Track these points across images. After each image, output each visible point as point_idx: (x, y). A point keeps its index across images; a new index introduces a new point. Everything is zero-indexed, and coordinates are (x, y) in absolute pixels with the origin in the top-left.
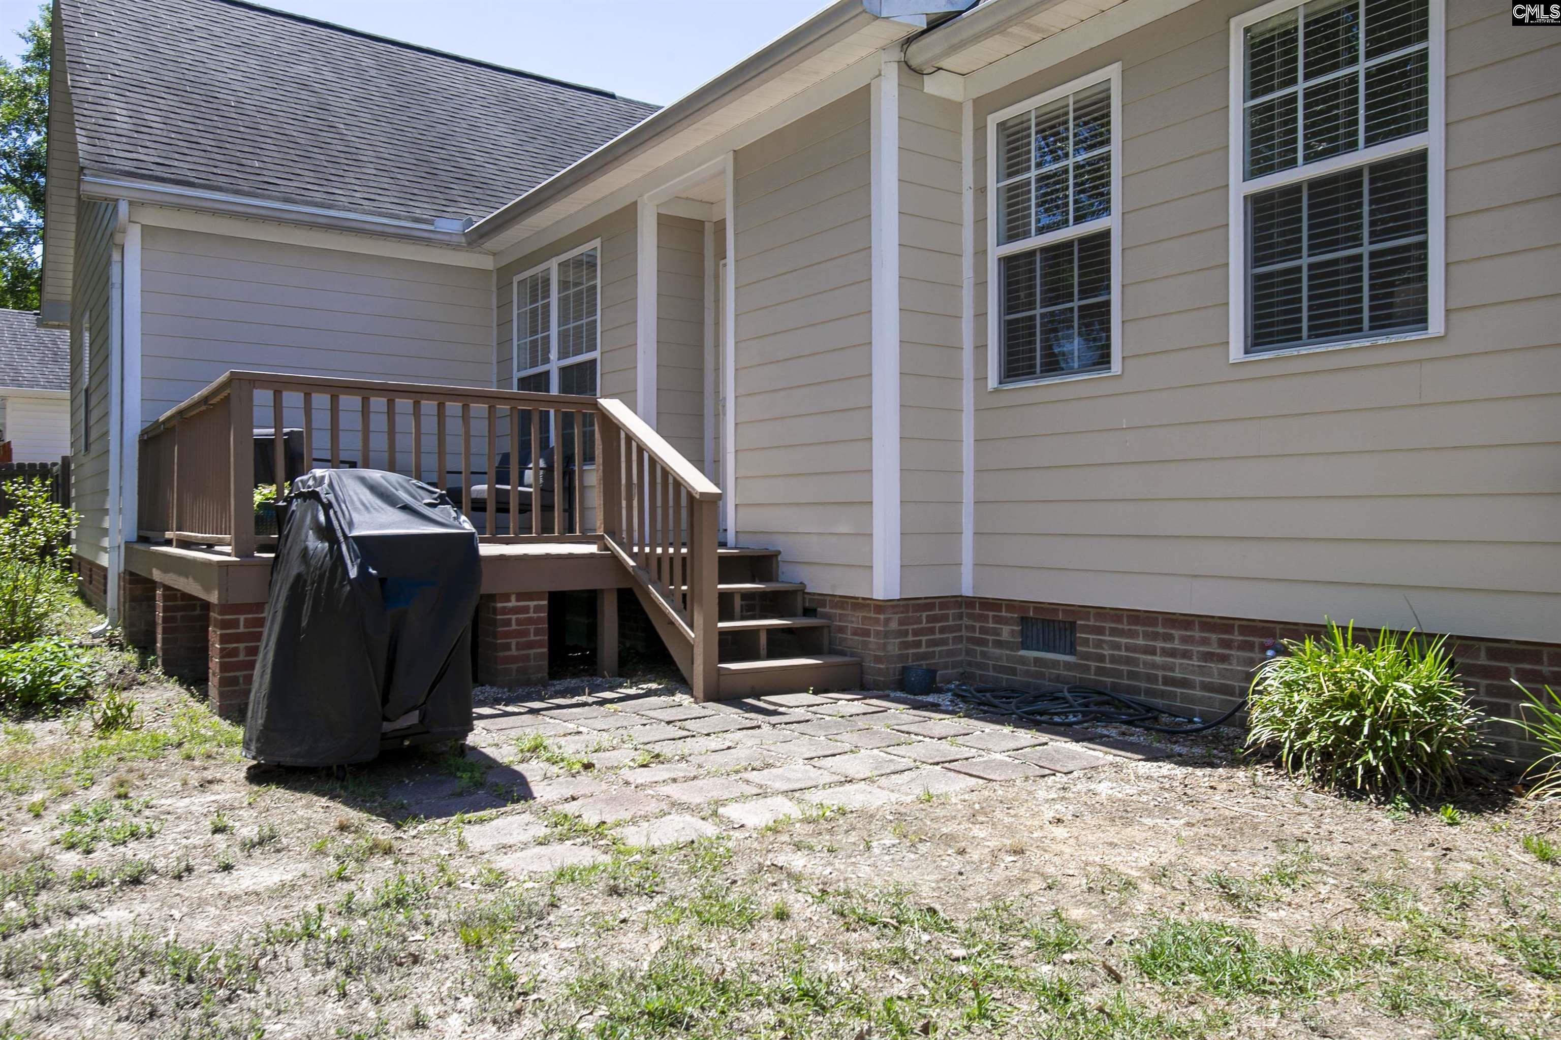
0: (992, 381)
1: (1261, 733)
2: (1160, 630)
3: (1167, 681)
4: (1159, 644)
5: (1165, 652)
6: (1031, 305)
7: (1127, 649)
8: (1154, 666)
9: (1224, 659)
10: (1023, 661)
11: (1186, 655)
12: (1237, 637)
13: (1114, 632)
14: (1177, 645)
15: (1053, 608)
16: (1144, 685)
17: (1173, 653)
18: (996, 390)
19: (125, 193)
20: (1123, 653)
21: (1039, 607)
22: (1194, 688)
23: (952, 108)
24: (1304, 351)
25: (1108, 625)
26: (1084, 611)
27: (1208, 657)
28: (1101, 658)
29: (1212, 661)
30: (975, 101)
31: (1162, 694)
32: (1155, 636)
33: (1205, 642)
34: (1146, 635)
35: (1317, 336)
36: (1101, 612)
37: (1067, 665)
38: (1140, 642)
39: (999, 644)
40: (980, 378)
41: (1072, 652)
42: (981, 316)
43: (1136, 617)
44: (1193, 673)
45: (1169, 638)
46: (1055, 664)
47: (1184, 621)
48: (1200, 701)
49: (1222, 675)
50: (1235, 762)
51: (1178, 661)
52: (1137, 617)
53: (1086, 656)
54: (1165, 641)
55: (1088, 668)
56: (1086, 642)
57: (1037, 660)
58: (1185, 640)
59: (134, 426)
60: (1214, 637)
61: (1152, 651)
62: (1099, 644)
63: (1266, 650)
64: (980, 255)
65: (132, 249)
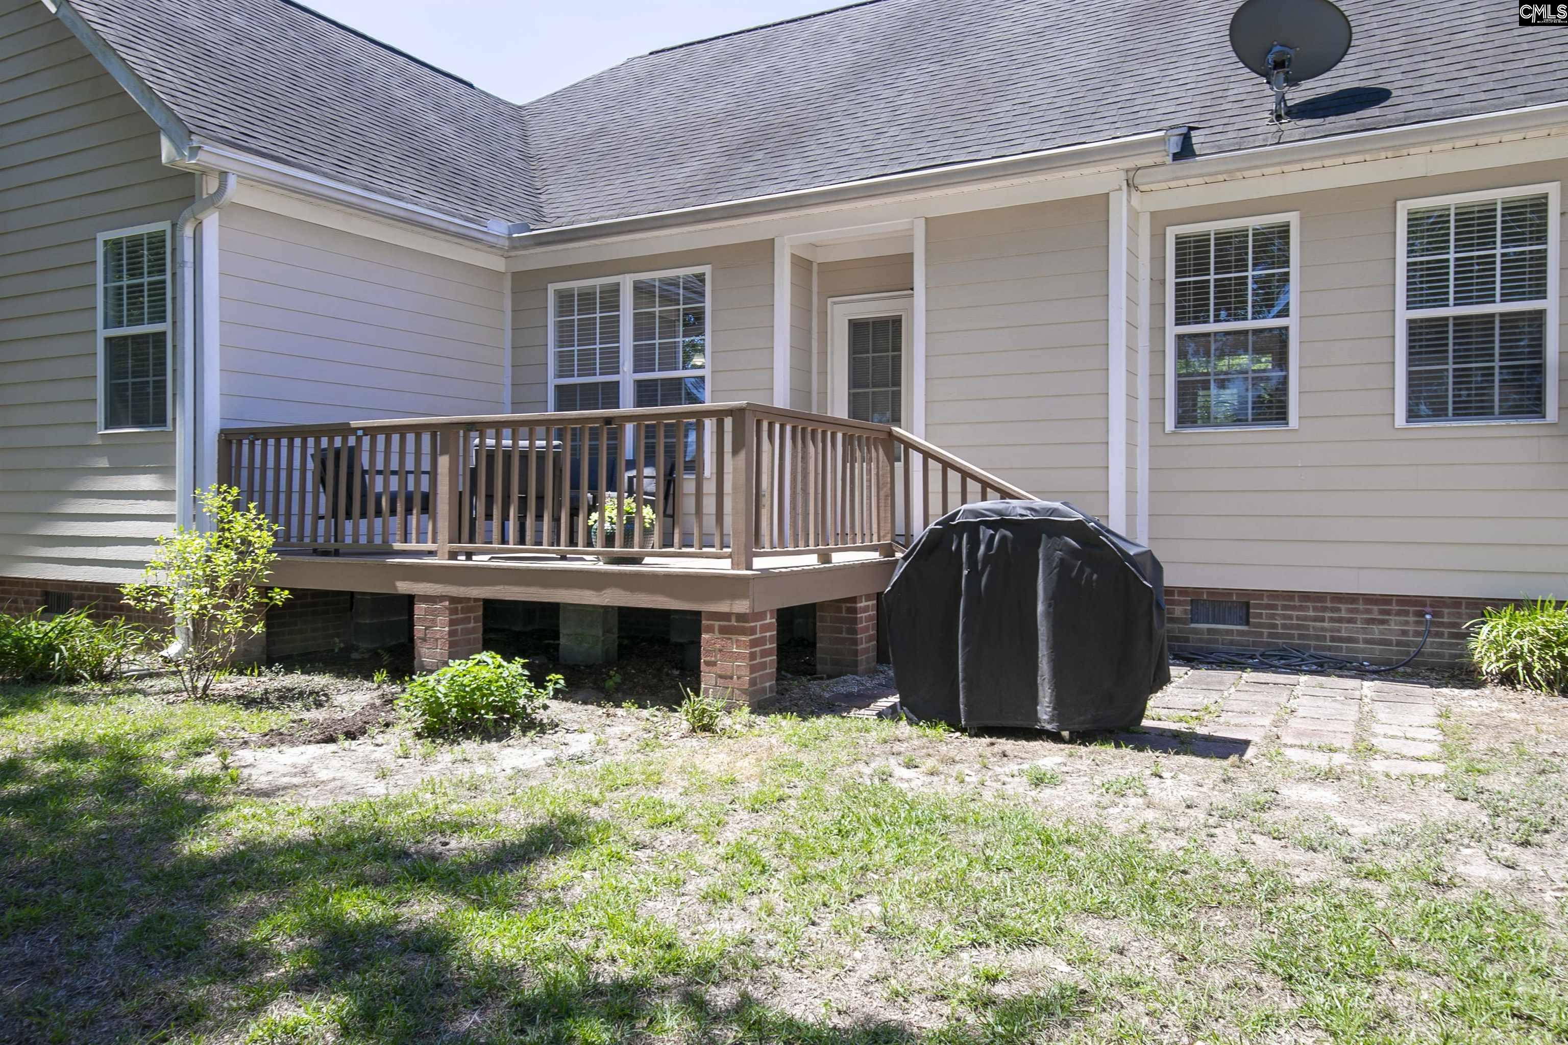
0: (1170, 425)
2: (1329, 605)
3: (1333, 639)
4: (1328, 615)
5: (1332, 620)
7: (1298, 618)
8: (1323, 629)
9: (1383, 622)
10: (1195, 631)
11: (1350, 621)
12: (1395, 607)
13: (1285, 608)
14: (1344, 614)
15: (1228, 592)
16: (1313, 643)
17: (1340, 620)
18: (1173, 433)
20: (1295, 622)
21: (1212, 592)
22: (1358, 642)
23: (1136, 214)
24: (1448, 424)
25: (1279, 603)
26: (1259, 594)
27: (1370, 621)
28: (1274, 626)
29: (1373, 624)
30: (1153, 214)
31: (1330, 649)
32: (1324, 609)
33: (1368, 611)
34: (1315, 609)
35: (1458, 415)
36: (1274, 594)
37: (1240, 633)
38: (1311, 613)
40: (1157, 423)
41: (1247, 623)
43: (1306, 596)
44: (1357, 632)
45: (1336, 610)
46: (1228, 632)
47: (1351, 598)
48: (1363, 651)
49: (1381, 633)
51: (1344, 625)
53: (1260, 625)
54: (1333, 612)
55: (1262, 633)
56: (1260, 616)
57: (1209, 630)
59: (213, 425)
60: (1375, 608)
61: (1322, 620)
62: (1273, 616)
63: (1422, 614)
64: (1158, 330)
65: (211, 223)
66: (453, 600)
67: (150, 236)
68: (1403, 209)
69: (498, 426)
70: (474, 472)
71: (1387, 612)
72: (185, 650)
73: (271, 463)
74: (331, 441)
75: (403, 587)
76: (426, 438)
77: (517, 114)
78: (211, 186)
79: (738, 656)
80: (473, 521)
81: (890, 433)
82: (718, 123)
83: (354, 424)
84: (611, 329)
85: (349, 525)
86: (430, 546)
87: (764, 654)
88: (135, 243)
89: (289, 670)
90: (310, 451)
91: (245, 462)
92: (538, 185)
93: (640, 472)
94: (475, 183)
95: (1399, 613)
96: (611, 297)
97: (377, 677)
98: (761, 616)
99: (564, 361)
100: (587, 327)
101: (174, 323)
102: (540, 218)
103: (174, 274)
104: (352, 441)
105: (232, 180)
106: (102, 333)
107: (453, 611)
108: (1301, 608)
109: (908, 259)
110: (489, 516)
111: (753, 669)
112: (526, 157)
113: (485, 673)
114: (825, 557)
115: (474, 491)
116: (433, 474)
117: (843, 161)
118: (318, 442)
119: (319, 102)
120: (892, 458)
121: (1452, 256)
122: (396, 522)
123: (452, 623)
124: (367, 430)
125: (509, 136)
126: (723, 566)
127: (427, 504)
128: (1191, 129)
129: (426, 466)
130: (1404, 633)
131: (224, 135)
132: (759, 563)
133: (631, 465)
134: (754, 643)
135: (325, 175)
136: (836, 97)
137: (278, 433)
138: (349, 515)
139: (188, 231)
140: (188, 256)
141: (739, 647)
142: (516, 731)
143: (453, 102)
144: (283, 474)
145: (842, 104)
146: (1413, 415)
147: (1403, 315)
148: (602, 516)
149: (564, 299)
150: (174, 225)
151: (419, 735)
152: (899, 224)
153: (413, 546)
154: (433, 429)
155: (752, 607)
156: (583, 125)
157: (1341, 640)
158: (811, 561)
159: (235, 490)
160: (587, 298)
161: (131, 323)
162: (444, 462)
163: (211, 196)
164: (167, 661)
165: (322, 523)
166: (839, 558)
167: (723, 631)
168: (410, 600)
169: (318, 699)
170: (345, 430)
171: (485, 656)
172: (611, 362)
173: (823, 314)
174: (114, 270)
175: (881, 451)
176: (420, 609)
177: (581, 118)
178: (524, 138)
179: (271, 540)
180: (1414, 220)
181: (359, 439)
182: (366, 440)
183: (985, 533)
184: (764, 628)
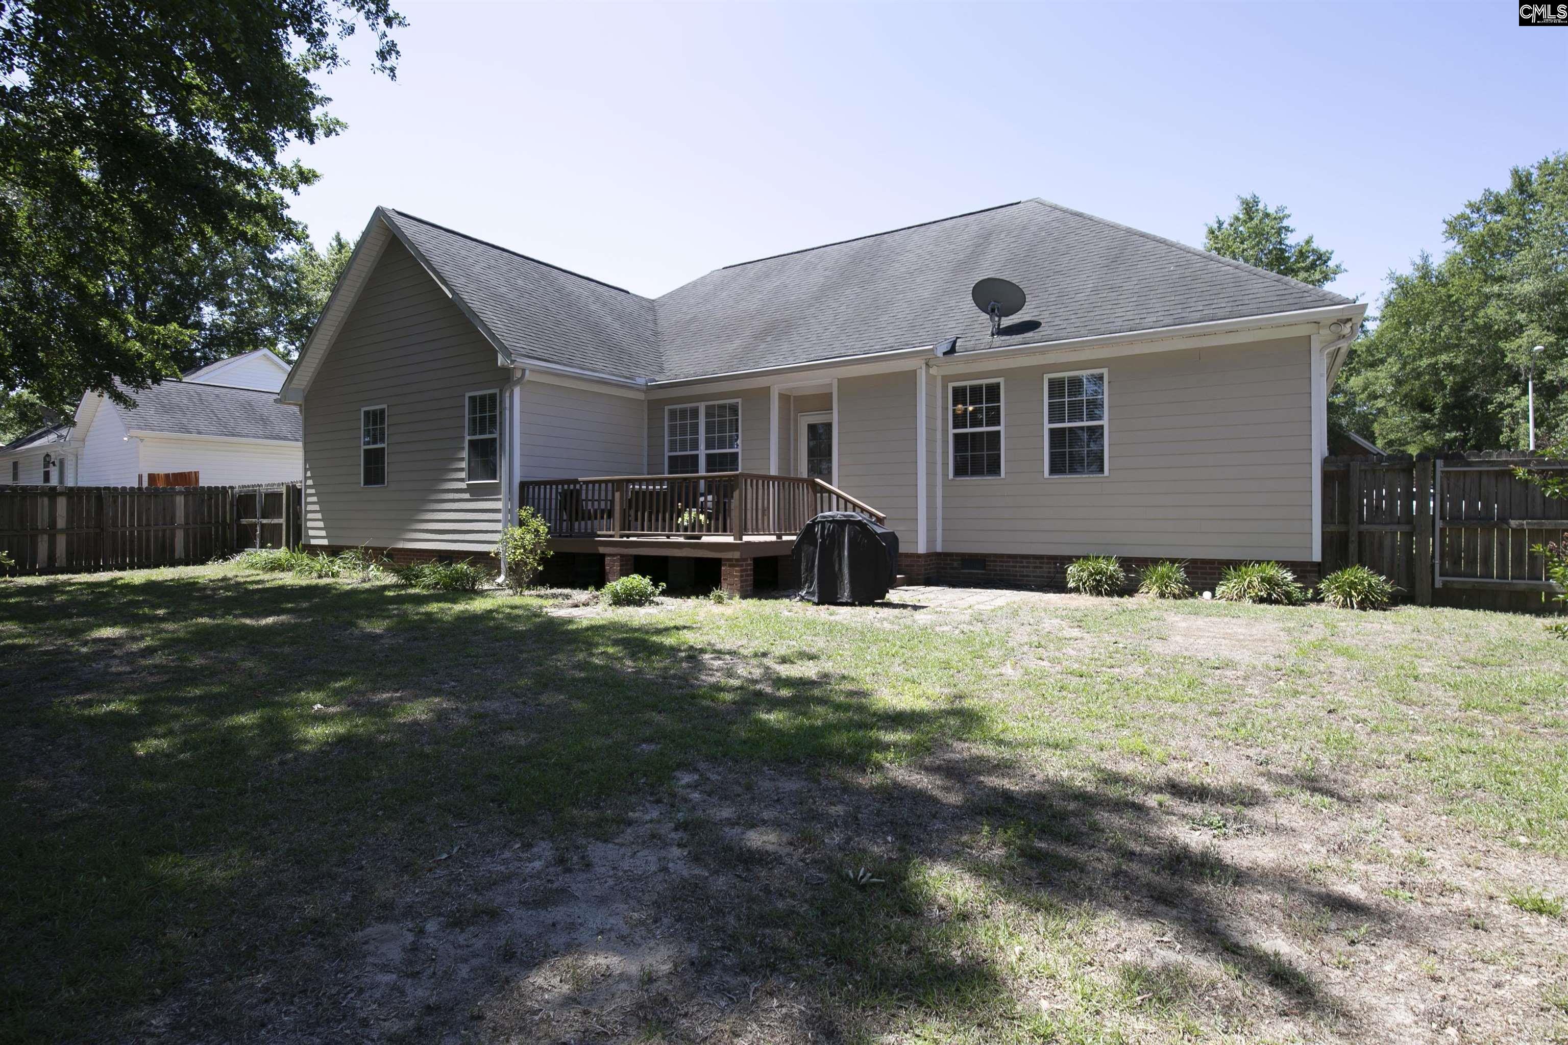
0: (951, 476)
1: (1071, 585)
2: (1018, 560)
3: (1021, 576)
4: (1018, 565)
5: (1020, 567)
6: (966, 451)
7: (1006, 566)
8: (1016, 571)
9: (1041, 568)
10: (963, 573)
11: (1028, 567)
12: (1045, 561)
13: (1001, 562)
14: (1025, 564)
15: (977, 555)
16: (1012, 578)
17: (1023, 567)
18: (953, 479)
19: (529, 366)
20: (1005, 568)
21: (970, 555)
22: (1031, 577)
23: (935, 377)
24: (1066, 476)
25: (998, 559)
26: (989, 555)
27: (1035, 567)
28: (996, 570)
29: (1037, 568)
30: (942, 376)
31: (1018, 580)
32: (1017, 562)
33: (1035, 563)
34: (1013, 562)
35: (1070, 472)
36: (996, 555)
37: (982, 574)
38: (1011, 564)
39: (952, 568)
40: (945, 475)
41: (984, 568)
42: (945, 453)
44: (1030, 573)
45: (1022, 562)
46: (977, 574)
47: (1028, 557)
48: (1033, 581)
49: (1040, 573)
50: (1067, 593)
51: (1025, 569)
52: (1010, 556)
53: (991, 570)
54: (1020, 563)
55: (991, 574)
56: (990, 566)
57: (969, 573)
58: (1041, 563)
59: (517, 480)
60: (1038, 561)
61: (1015, 567)
62: (995, 566)
63: (1056, 564)
64: (945, 431)
65: (517, 391)
66: (622, 556)
67: (490, 395)
68: (1046, 377)
69: (640, 481)
70: (630, 501)
71: (1042, 563)
72: (505, 580)
73: (542, 496)
74: (569, 487)
75: (602, 550)
76: (610, 485)
77: (651, 306)
78: (518, 374)
79: (736, 576)
80: (630, 521)
81: (814, 481)
82: (752, 318)
83: (580, 479)
84: (695, 429)
85: (577, 524)
86: (611, 533)
87: (747, 575)
88: (483, 398)
89: (551, 588)
90: (560, 491)
91: (531, 496)
92: (662, 350)
93: (706, 499)
94: (630, 355)
95: (1048, 563)
96: (695, 413)
97: (590, 589)
98: (745, 560)
99: (673, 444)
100: (683, 427)
101: (501, 434)
102: (661, 370)
103: (501, 413)
104: (578, 487)
105: (527, 372)
106: (468, 438)
107: (621, 561)
108: (1007, 562)
109: (830, 395)
110: (636, 520)
111: (742, 581)
112: (656, 334)
113: (635, 583)
114: (779, 537)
115: (630, 508)
116: (612, 501)
117: (807, 345)
118: (563, 487)
119: (558, 323)
120: (815, 492)
121: (1066, 400)
122: (596, 522)
123: (621, 566)
124: (584, 482)
125: (647, 321)
126: (730, 539)
127: (610, 515)
128: (958, 338)
129: (610, 498)
130: (1049, 572)
131: (523, 352)
132: (746, 538)
133: (702, 495)
134: (742, 571)
135: (565, 365)
136: (811, 305)
137: (545, 483)
138: (577, 520)
139: (508, 394)
140: (507, 405)
141: (736, 572)
142: (647, 604)
143: (619, 306)
144: (548, 501)
145: (813, 310)
146: (1053, 471)
147: (1047, 426)
148: (683, 519)
149: (673, 413)
150: (501, 391)
151: (610, 605)
152: (827, 381)
153: (604, 532)
154: (612, 481)
155: (741, 555)
156: (686, 313)
157: (1024, 576)
158: (773, 538)
159: (532, 509)
160: (683, 412)
161: (481, 433)
162: (617, 495)
163: (519, 379)
164: (498, 585)
165: (565, 523)
166: (785, 538)
167: (730, 566)
168: (603, 556)
169: (567, 597)
170: (576, 482)
171: (635, 576)
172: (695, 446)
173: (796, 421)
174: (473, 410)
175: (810, 490)
176: (607, 559)
177: (685, 309)
178: (655, 322)
179: (547, 530)
180: (1052, 382)
181: (581, 486)
182: (584, 487)
183: (827, 525)
184: (747, 565)
